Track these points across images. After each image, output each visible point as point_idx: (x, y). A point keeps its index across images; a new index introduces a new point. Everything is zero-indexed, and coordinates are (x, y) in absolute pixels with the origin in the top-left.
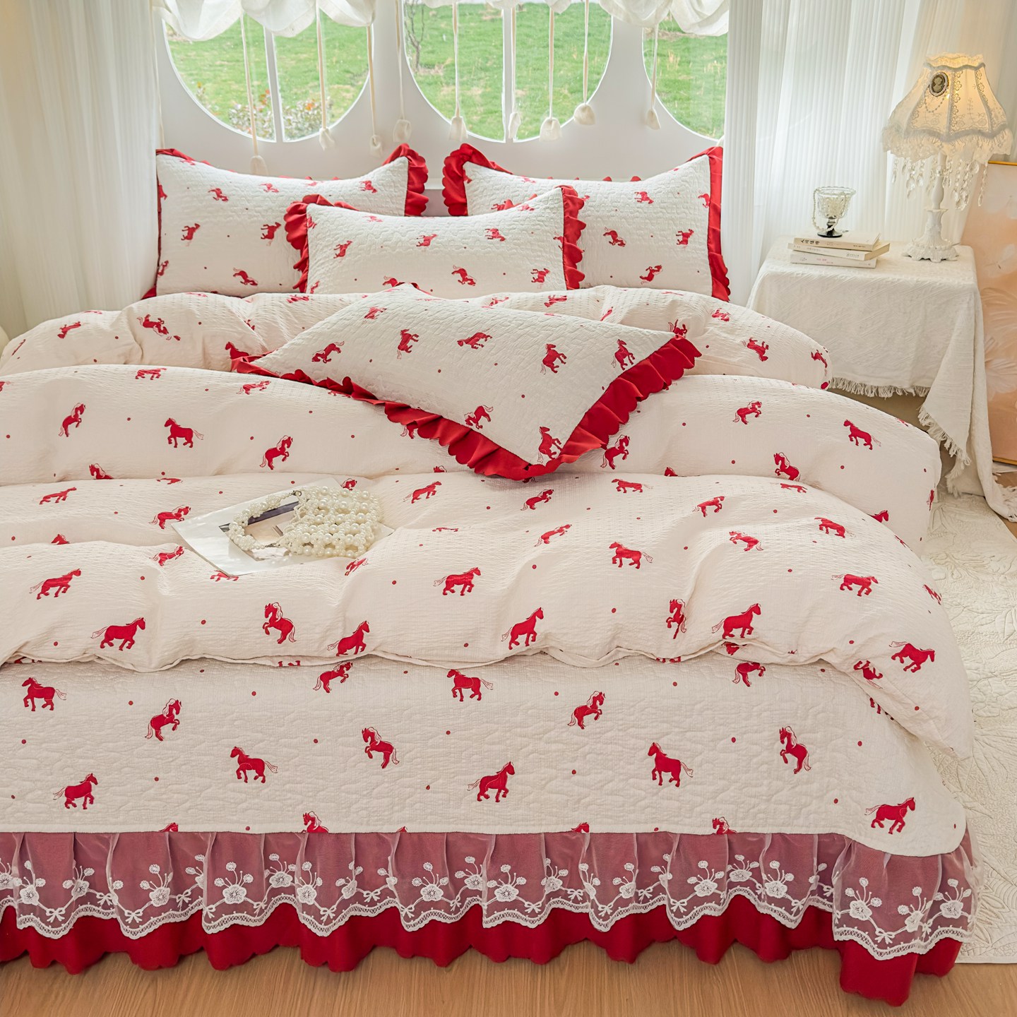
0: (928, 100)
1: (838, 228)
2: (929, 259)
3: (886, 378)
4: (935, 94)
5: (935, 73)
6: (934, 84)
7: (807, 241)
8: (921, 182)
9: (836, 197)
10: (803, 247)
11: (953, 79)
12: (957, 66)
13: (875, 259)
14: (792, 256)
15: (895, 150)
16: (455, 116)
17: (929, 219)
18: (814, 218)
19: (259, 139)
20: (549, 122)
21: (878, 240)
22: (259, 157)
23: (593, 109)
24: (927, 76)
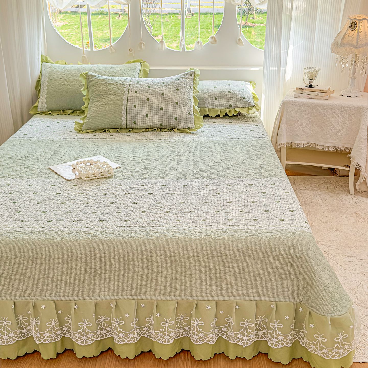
0: (349, 32)
1: (314, 84)
2: (350, 97)
3: (333, 143)
4: (352, 30)
5: (352, 22)
6: (351, 26)
7: (301, 89)
8: (347, 65)
9: (312, 71)
10: (299, 91)
11: (359, 24)
12: (360, 19)
13: (328, 96)
14: (295, 94)
15: (336, 52)
16: (161, 40)
17: (350, 81)
18: (304, 80)
19: (85, 49)
20: (198, 42)
21: (329, 89)
22: (85, 56)
23: (216, 38)
24: (349, 23)
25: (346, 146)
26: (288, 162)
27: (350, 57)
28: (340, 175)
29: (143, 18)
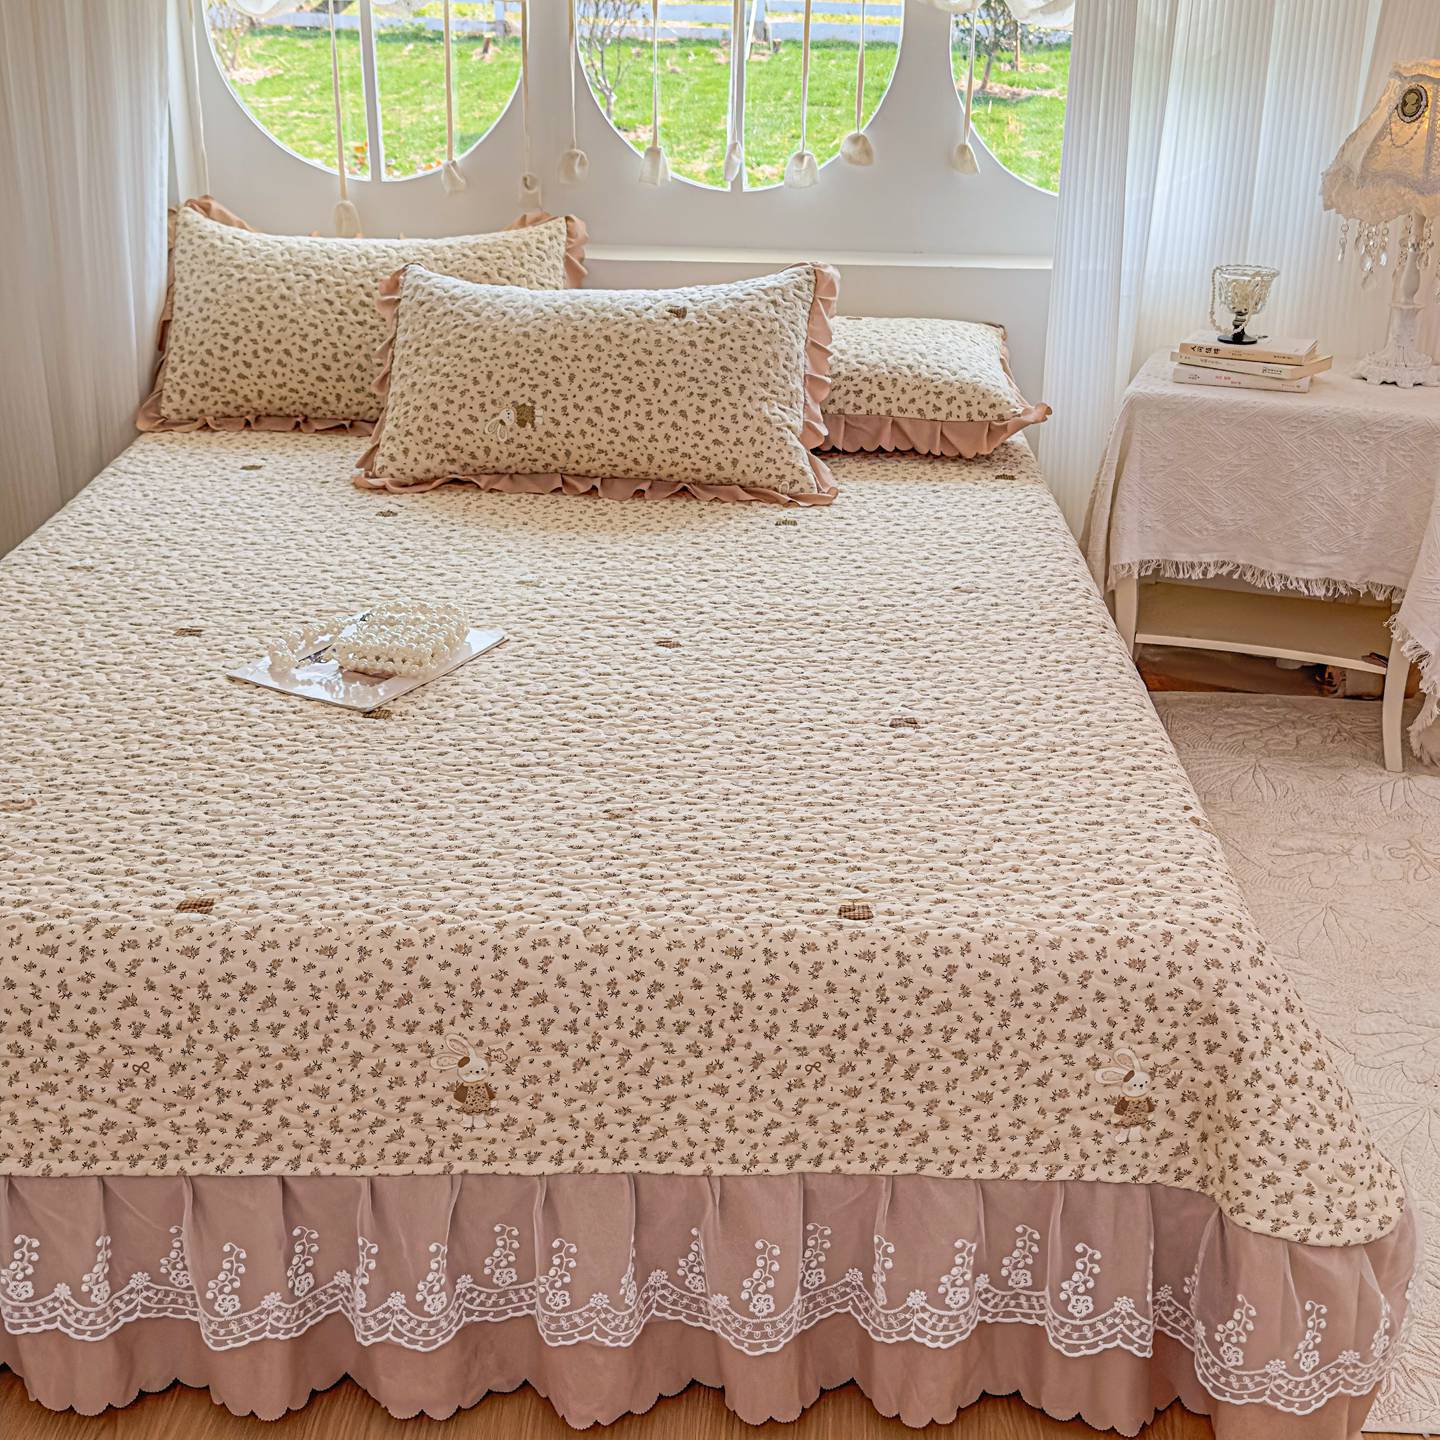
0: (1395, 129)
1: (1250, 332)
2: (1395, 383)
3: (1321, 566)
4: (1407, 119)
5: (1407, 87)
6: (1405, 103)
7: (1200, 349)
8: (1384, 257)
9: (1246, 278)
10: (1193, 357)
11: (1436, 96)
13: (1308, 379)
14: (1176, 371)
15: (1343, 207)
16: (648, 146)
17: (1396, 321)
18: (1212, 313)
19: (348, 175)
20: (801, 157)
21: (1313, 350)
22: (348, 202)
23: (871, 141)
24: (1394, 91)
25: (1376, 578)
26: (1143, 638)
27: (1397, 225)
28: (1349, 693)
29: (581, 54)
